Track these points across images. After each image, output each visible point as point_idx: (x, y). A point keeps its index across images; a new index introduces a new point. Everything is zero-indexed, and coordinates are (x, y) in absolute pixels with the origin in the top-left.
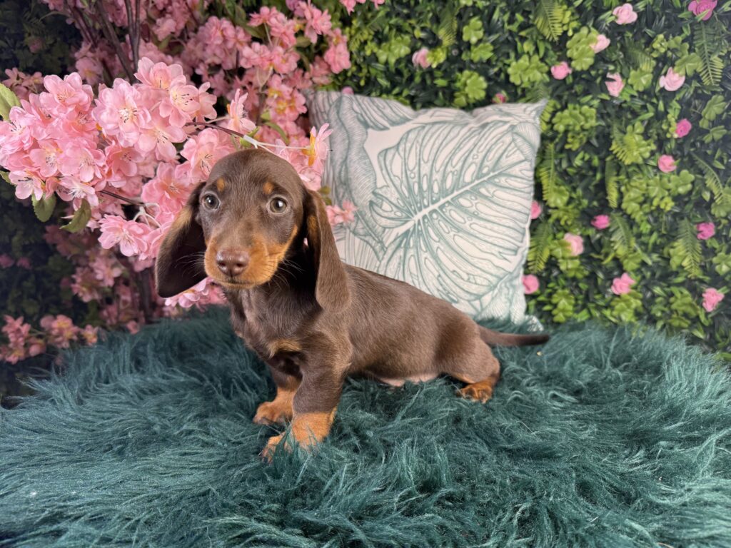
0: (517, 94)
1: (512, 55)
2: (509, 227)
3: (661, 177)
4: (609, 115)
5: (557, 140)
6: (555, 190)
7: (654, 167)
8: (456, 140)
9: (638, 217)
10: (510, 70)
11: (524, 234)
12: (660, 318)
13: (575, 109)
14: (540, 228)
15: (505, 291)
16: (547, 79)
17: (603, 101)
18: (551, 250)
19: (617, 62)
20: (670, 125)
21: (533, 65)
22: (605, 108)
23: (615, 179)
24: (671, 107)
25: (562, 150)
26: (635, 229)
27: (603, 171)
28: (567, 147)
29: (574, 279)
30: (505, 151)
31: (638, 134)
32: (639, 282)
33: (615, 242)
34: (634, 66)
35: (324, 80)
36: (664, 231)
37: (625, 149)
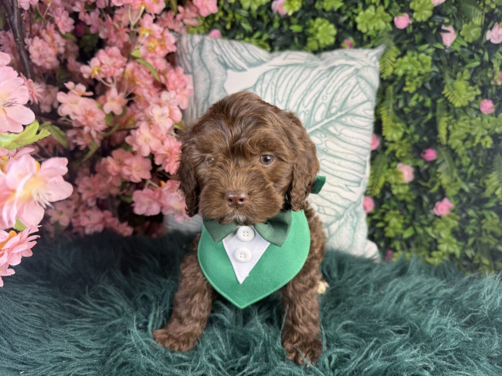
0: (362, 41)
1: (360, 5)
2: (354, 162)
3: (482, 119)
4: (441, 62)
5: (396, 83)
6: (392, 127)
7: (476, 109)
8: (308, 82)
9: (461, 151)
10: (358, 19)
11: (365, 167)
12: (472, 236)
13: (413, 56)
14: (378, 158)
15: (350, 219)
16: (390, 28)
17: (438, 50)
18: (386, 177)
19: (451, 16)
20: (494, 74)
21: (379, 15)
22: (439, 56)
23: (446, 119)
24: (495, 57)
25: (400, 92)
26: (457, 162)
27: (434, 111)
28: (405, 89)
29: (403, 202)
30: (351, 92)
31: (465, 80)
32: (457, 205)
33: (440, 173)
34: (466, 20)
35: (194, 22)
36: (481, 164)
37: (455, 93)
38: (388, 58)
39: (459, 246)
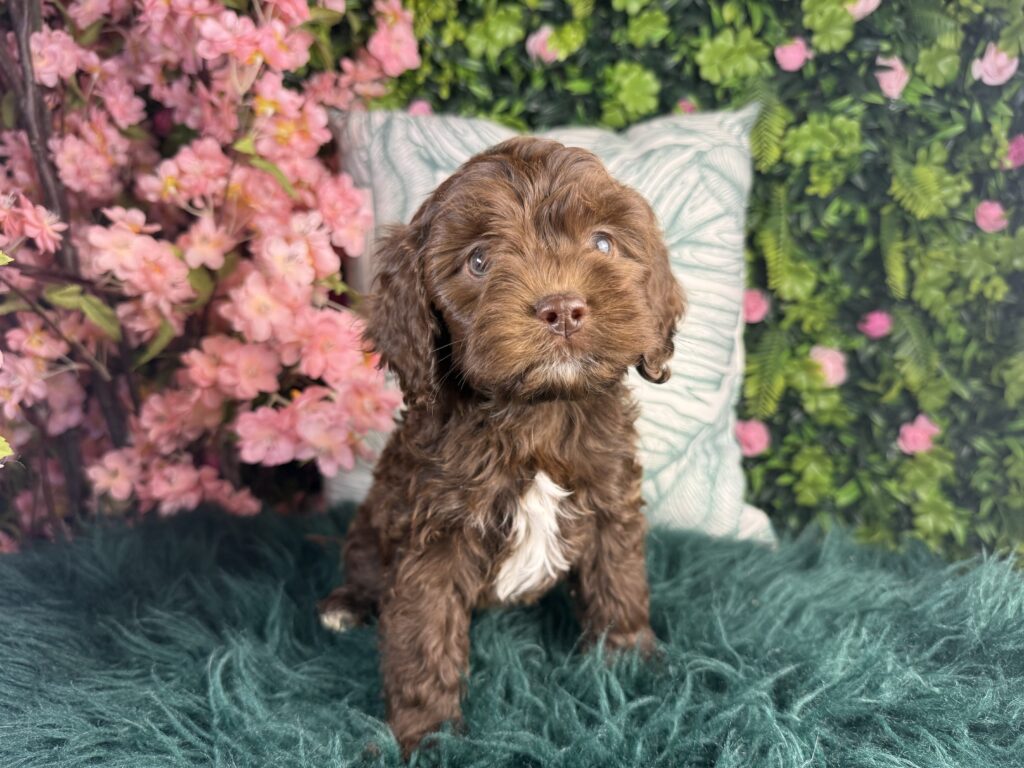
0: (714, 98)
1: (705, 30)
3: (982, 242)
4: (881, 131)
5: (791, 180)
6: (791, 270)
7: (967, 223)
9: (943, 313)
10: (701, 58)
12: (987, 494)
13: (820, 121)
14: (768, 338)
16: (768, 69)
17: (872, 108)
18: (788, 377)
19: (894, 37)
20: (995, 146)
21: (742, 45)
22: (875, 118)
23: (899, 245)
24: (995, 114)
25: (800, 198)
26: (938, 337)
27: (877, 231)
28: (811, 191)
29: (831, 428)
30: (688, 197)
31: (937, 164)
32: (947, 430)
33: (902, 362)
34: (926, 42)
35: (376, 89)
36: (989, 339)
37: (916, 191)
38: (767, 130)
39: (960, 517)
